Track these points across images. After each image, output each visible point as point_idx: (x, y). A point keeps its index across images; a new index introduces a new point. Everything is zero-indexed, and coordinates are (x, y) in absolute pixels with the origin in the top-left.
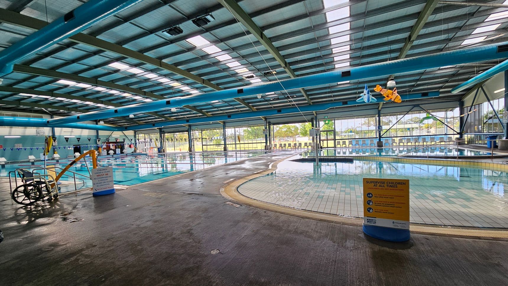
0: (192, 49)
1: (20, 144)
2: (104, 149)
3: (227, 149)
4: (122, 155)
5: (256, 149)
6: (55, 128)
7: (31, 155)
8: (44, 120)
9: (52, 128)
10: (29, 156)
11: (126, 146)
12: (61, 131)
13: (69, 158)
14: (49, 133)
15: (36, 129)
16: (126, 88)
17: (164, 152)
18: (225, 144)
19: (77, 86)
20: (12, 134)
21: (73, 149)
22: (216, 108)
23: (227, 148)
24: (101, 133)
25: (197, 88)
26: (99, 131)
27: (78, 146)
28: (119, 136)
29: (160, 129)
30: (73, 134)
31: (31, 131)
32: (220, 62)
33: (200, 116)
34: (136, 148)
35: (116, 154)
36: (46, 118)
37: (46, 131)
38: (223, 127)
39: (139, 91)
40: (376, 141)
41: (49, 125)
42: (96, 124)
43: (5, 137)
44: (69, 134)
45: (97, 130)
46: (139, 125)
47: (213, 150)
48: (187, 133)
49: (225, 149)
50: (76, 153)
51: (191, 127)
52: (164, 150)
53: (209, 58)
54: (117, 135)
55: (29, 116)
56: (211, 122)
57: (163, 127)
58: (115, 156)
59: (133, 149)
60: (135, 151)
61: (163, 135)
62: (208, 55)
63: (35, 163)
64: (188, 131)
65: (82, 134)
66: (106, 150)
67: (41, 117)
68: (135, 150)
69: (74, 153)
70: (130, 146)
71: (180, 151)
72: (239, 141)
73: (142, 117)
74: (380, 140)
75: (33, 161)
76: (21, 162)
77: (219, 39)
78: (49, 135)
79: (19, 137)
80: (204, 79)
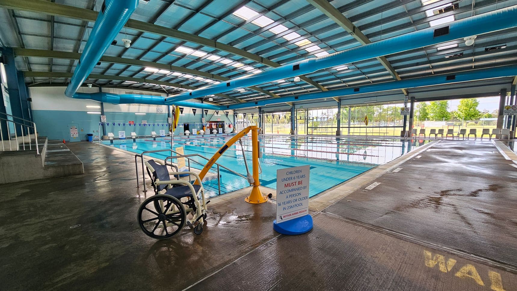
0: (242, 23)
1: (146, 121)
2: (208, 128)
3: (341, 134)
4: (224, 134)
5: (385, 135)
6: (170, 106)
7: (153, 131)
8: (162, 98)
9: (167, 106)
10: (152, 132)
11: (226, 126)
13: (180, 135)
14: (166, 112)
15: (156, 107)
17: (263, 133)
18: (338, 127)
19: (159, 72)
20: (140, 111)
21: (183, 127)
22: (282, 88)
23: (341, 132)
25: (259, 68)
26: (204, 109)
28: (220, 115)
29: (260, 108)
31: (153, 109)
32: (275, 35)
33: (268, 98)
34: (234, 128)
35: (219, 133)
36: (164, 97)
37: (164, 109)
38: (338, 106)
39: (208, 74)
41: (166, 103)
42: (202, 103)
43: (136, 114)
46: (241, 103)
47: (321, 134)
48: (290, 112)
49: (338, 133)
50: (186, 131)
51: (295, 106)
52: (263, 131)
53: (261, 31)
55: (151, 95)
56: (325, 99)
57: (266, 105)
58: (218, 135)
59: (232, 129)
61: (263, 115)
62: (261, 28)
63: (156, 139)
64: (292, 110)
65: (191, 113)
66: (209, 129)
67: (160, 96)
68: (234, 130)
69: (185, 131)
70: (229, 126)
71: (278, 133)
72: (367, 124)
73: (245, 95)
75: (155, 137)
76: (147, 137)
77: (266, 8)
78: (165, 114)
79: (145, 114)
80: (262, 58)
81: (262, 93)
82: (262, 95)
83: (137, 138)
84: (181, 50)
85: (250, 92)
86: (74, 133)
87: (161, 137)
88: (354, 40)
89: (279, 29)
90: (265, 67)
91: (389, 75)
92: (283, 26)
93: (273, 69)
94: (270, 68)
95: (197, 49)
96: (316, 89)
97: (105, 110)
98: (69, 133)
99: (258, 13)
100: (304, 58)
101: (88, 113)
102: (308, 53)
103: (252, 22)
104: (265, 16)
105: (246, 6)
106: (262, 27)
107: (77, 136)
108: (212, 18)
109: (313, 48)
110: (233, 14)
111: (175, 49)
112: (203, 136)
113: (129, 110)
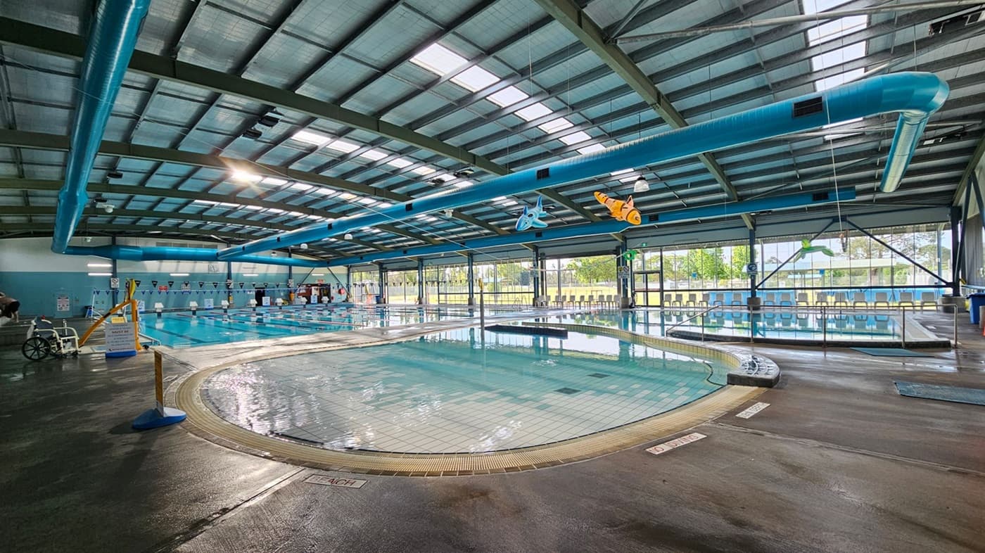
3: (473, 302)
4: (319, 305)
6: (232, 263)
9: (227, 263)
10: (191, 302)
11: (334, 292)
12: (240, 266)
14: (224, 270)
15: (208, 264)
16: (341, 182)
17: (385, 302)
18: (471, 293)
20: (180, 270)
21: (254, 293)
23: (474, 299)
24: (295, 270)
26: (293, 267)
27: (262, 290)
28: (323, 275)
29: (381, 264)
30: (256, 271)
31: (202, 267)
34: (348, 294)
36: (222, 248)
37: (221, 267)
38: (469, 262)
39: (365, 188)
40: (745, 297)
42: (289, 257)
43: (172, 275)
44: (250, 271)
45: (290, 265)
46: (345, 258)
47: (454, 303)
49: (470, 302)
52: (385, 299)
53: (473, 101)
54: (319, 273)
58: (308, 306)
59: (344, 297)
60: (347, 300)
61: (385, 274)
62: (472, 94)
63: (197, 312)
64: (419, 268)
65: (269, 272)
68: (347, 297)
70: (340, 292)
74: (754, 294)
75: (195, 309)
77: (483, 50)
78: (223, 274)
79: (187, 275)
80: (474, 156)
81: (475, 226)
82: (474, 230)
83: (164, 311)
84: (305, 137)
85: (451, 224)
86: (63, 306)
87: (206, 309)
88: (659, 121)
89: (509, 96)
90: (483, 173)
91: (720, 191)
92: (516, 90)
93: (497, 178)
94: (492, 177)
95: (339, 135)
96: (581, 217)
97: (118, 271)
98: (55, 305)
99: (466, 61)
100: (558, 157)
101: (90, 274)
102: (566, 146)
103: (452, 80)
104: (481, 67)
105: (440, 41)
106: (474, 91)
107: (68, 310)
108: (369, 69)
109: (576, 138)
110: (412, 60)
111: (292, 136)
112: (281, 308)
113: (159, 269)
